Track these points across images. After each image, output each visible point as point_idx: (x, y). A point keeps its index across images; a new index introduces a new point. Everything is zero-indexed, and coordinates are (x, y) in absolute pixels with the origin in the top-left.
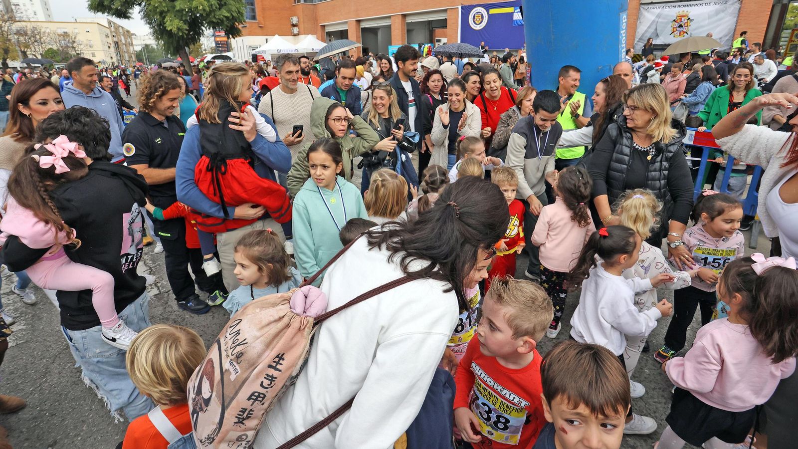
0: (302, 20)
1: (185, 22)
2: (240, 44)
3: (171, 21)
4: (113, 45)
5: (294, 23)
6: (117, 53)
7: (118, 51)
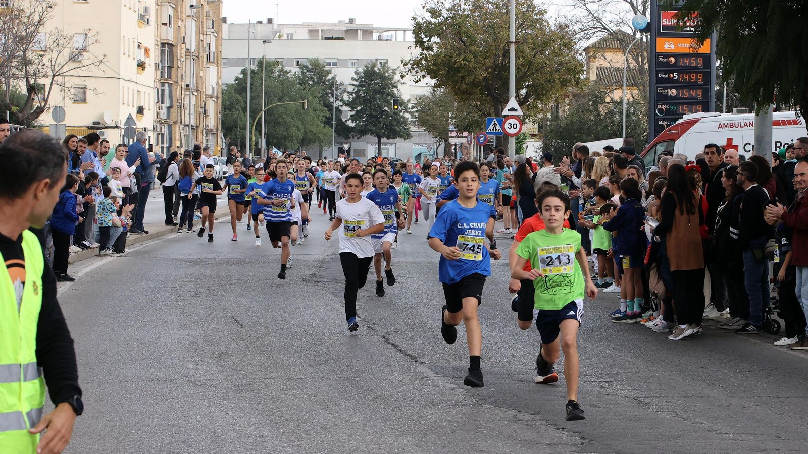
4: (153, 58)
6: (163, 90)
7: (166, 85)
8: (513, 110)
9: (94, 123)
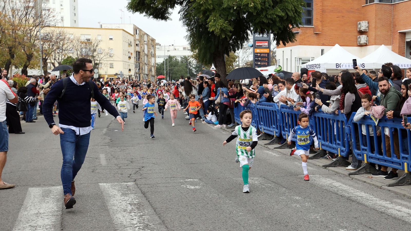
0: (373, 25)
1: (230, 22)
2: (287, 55)
3: (215, 20)
4: (134, 55)
5: (362, 29)
6: (137, 64)
7: (138, 63)
8: (213, 68)
9: (116, 73)
